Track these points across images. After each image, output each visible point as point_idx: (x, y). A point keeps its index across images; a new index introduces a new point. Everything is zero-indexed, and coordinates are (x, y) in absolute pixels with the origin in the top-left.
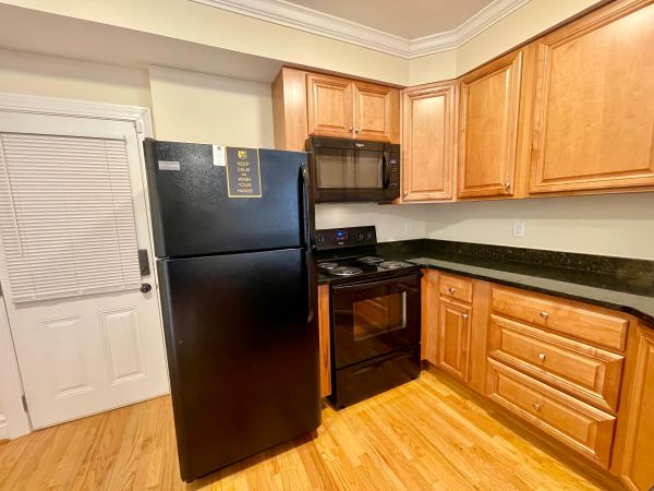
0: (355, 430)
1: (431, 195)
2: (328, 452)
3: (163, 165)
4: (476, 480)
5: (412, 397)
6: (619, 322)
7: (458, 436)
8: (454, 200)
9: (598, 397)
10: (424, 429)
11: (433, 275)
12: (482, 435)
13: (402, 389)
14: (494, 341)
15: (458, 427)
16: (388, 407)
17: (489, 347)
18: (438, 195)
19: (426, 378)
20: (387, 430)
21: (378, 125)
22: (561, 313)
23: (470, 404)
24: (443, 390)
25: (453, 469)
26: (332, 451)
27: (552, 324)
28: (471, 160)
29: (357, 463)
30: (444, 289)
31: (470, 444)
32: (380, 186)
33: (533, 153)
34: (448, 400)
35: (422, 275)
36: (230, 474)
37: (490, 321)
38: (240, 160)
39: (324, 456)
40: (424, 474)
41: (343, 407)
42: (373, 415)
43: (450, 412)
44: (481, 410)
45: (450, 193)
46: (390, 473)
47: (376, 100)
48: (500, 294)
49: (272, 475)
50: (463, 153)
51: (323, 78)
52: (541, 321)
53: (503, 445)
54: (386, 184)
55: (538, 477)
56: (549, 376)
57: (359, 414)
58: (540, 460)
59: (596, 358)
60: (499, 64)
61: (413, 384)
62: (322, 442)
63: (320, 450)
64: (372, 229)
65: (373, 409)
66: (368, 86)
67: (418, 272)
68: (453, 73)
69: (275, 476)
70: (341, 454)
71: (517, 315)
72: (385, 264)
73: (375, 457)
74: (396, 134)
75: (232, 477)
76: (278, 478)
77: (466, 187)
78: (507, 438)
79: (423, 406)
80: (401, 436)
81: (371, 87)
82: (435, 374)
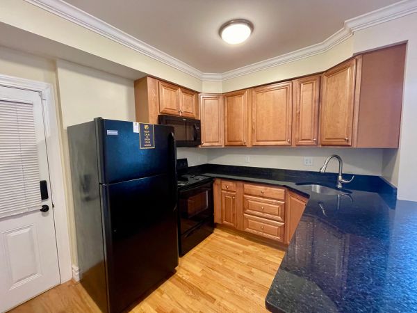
0: (194, 262)
1: (214, 144)
2: (184, 275)
3: (109, 132)
4: (247, 263)
5: (214, 241)
6: (282, 190)
7: (236, 250)
8: (223, 146)
9: (279, 218)
10: (223, 252)
11: (218, 181)
12: (245, 247)
13: (208, 239)
14: (246, 206)
15: (236, 247)
16: (205, 248)
17: (244, 209)
18: (216, 144)
19: (217, 231)
20: (208, 257)
21: (190, 110)
22: (267, 190)
23: (237, 237)
24: (226, 234)
25: (238, 262)
26: (187, 274)
27: (265, 195)
28: (229, 130)
29: (200, 275)
30: (224, 187)
31: (241, 251)
32: (193, 139)
33: (253, 130)
34: (229, 238)
35: (214, 181)
36: (136, 305)
37: (244, 197)
38: (145, 130)
39: (184, 278)
40: (229, 268)
41: (184, 255)
42: (200, 253)
43: (231, 242)
44: (242, 238)
45: (221, 143)
46: (216, 273)
47: (189, 97)
48: (247, 186)
49: (161, 296)
50: (226, 126)
51: (166, 84)
52: (261, 194)
53: (253, 248)
54: (195, 139)
55: (265, 254)
56: (265, 215)
57: (193, 255)
58: (264, 249)
59: (278, 204)
60: (239, 93)
61: (212, 235)
62: (180, 272)
63: (181, 276)
64: (185, 160)
65: (198, 251)
66: (186, 91)
67: (211, 180)
68: (221, 91)
69: (163, 296)
70: (192, 274)
71: (254, 194)
72: (197, 177)
73: (207, 270)
74: (197, 114)
75: (138, 306)
76: (165, 296)
77: (228, 141)
78: (253, 245)
79: (220, 244)
80: (215, 258)
81: (187, 91)
82: (220, 229)
